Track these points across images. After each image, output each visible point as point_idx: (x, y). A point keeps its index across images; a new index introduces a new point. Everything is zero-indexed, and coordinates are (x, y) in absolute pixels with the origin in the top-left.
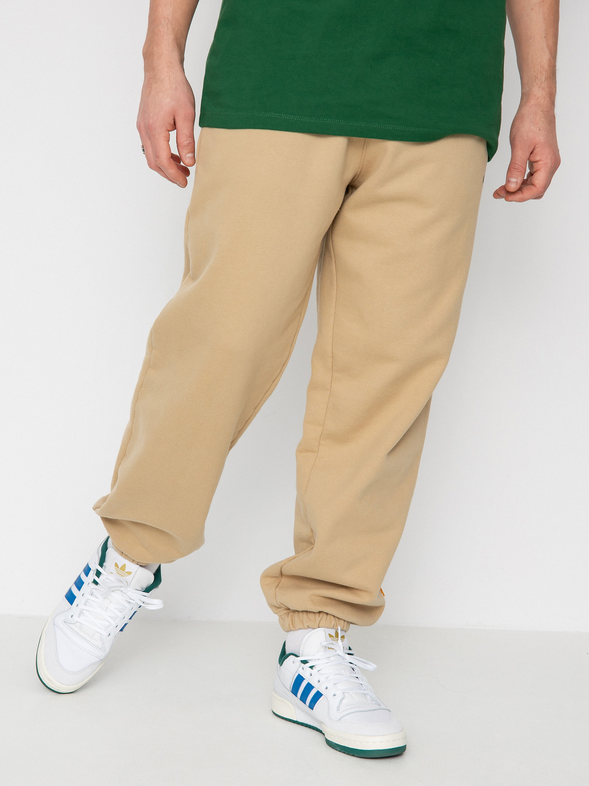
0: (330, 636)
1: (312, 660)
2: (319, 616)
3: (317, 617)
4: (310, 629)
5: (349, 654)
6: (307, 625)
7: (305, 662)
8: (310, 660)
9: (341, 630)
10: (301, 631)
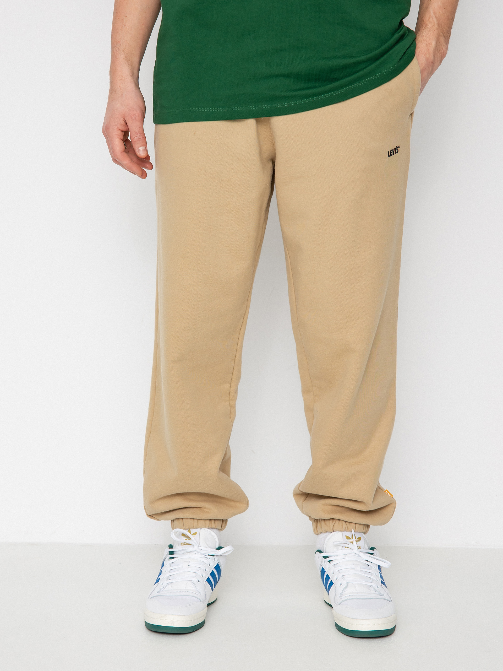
0: (347, 537)
1: (333, 556)
2: (333, 522)
3: (331, 523)
4: (327, 533)
5: (369, 553)
6: (324, 529)
7: (325, 557)
8: (330, 556)
9: (355, 531)
10: (321, 534)
